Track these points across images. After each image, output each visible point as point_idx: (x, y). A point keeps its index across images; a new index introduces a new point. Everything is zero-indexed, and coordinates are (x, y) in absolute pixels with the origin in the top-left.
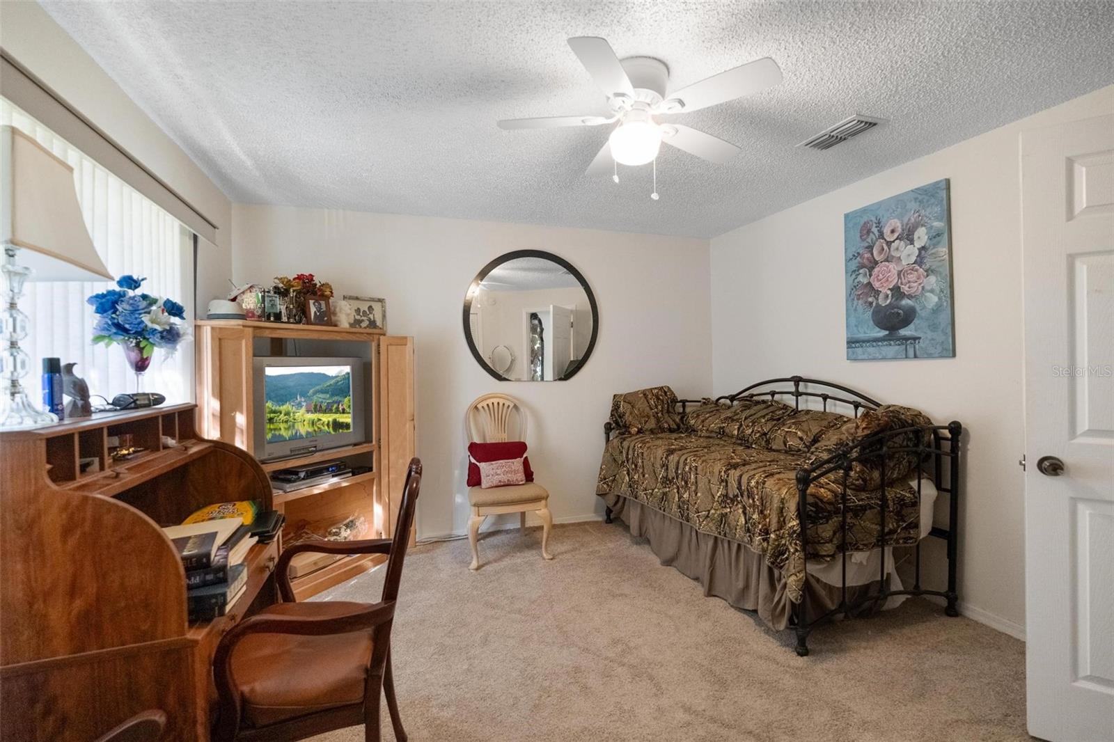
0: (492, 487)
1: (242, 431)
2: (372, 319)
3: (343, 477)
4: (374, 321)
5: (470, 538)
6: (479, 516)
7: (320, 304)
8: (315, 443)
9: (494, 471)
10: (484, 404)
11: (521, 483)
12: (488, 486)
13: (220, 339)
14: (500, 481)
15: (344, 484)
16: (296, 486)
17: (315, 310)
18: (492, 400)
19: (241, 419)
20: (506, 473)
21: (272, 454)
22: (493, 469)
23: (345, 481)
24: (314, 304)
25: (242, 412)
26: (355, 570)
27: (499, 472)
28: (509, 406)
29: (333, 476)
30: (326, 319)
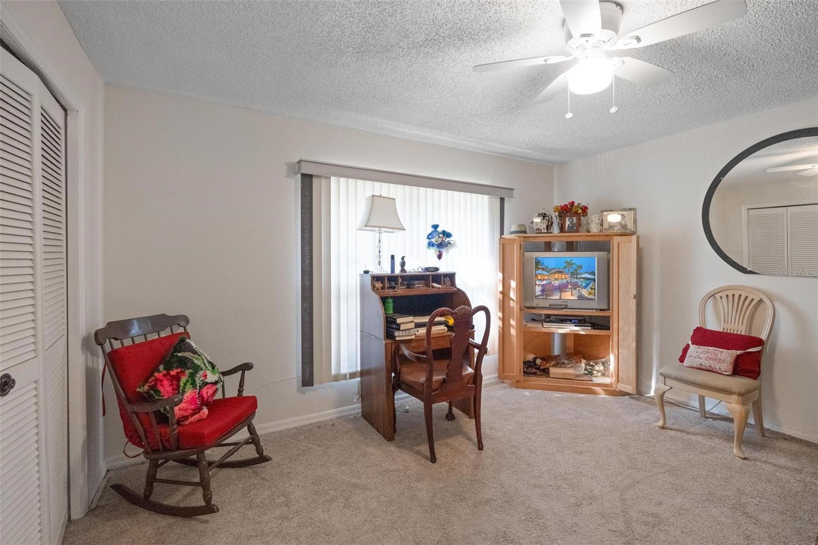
0: (693, 368)
1: (514, 289)
2: (624, 224)
3: (583, 328)
4: (626, 225)
5: (656, 400)
6: (665, 385)
7: (573, 219)
8: (567, 303)
9: (698, 354)
10: (723, 294)
11: (725, 373)
12: (688, 365)
13: (503, 244)
14: (701, 365)
15: (582, 333)
16: (550, 325)
17: (569, 223)
18: (733, 292)
19: (513, 284)
20: (707, 359)
21: (539, 304)
22: (697, 352)
23: (583, 331)
24: (569, 220)
25: (514, 280)
26: (588, 390)
27: (702, 356)
28: (753, 300)
29: (575, 326)
30: (575, 228)
